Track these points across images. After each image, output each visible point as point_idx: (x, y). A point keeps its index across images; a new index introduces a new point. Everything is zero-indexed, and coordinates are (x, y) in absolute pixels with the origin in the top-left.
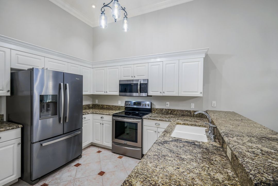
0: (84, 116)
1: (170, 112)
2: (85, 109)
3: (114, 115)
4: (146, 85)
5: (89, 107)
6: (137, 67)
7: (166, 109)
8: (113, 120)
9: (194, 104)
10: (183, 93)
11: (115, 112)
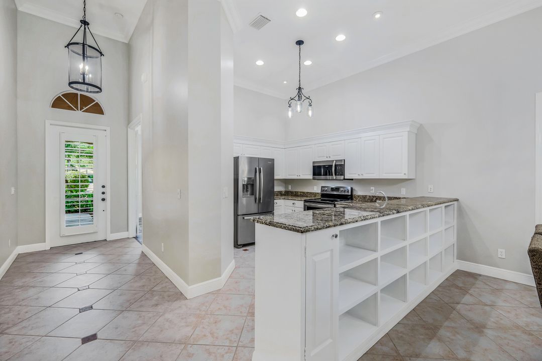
0: (275, 201)
1: (374, 199)
2: (277, 195)
3: (305, 201)
4: (343, 166)
5: (281, 194)
6: (333, 145)
7: (370, 196)
8: (305, 205)
9: (405, 189)
10: (385, 175)
11: (305, 198)
